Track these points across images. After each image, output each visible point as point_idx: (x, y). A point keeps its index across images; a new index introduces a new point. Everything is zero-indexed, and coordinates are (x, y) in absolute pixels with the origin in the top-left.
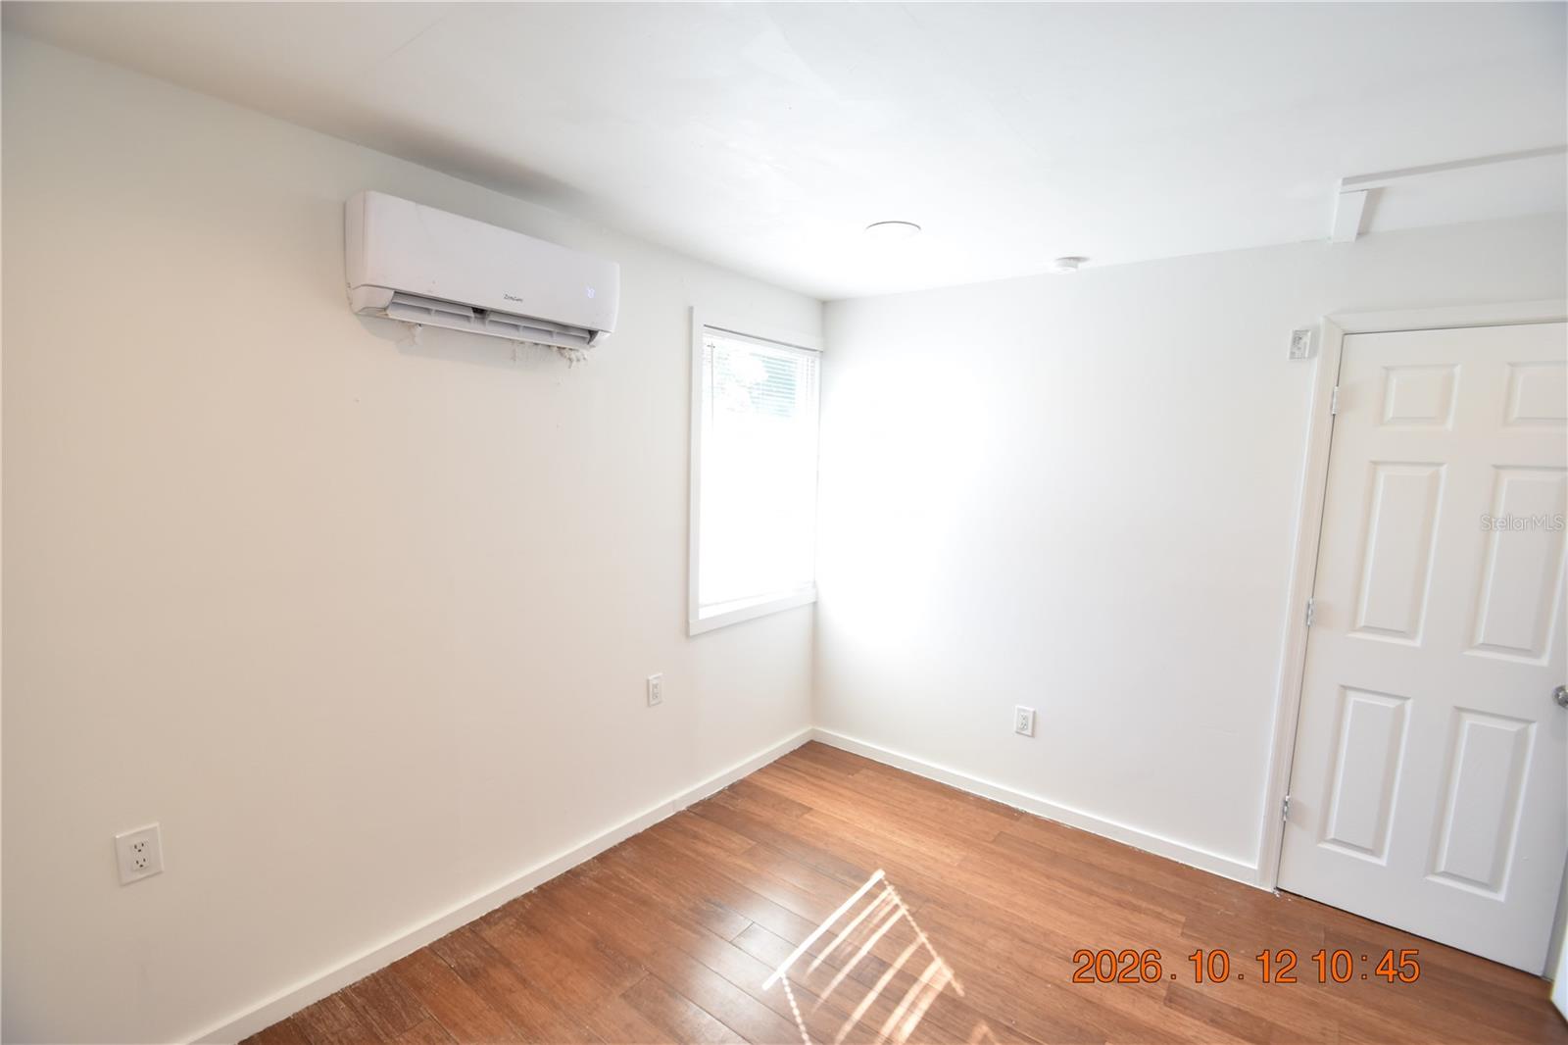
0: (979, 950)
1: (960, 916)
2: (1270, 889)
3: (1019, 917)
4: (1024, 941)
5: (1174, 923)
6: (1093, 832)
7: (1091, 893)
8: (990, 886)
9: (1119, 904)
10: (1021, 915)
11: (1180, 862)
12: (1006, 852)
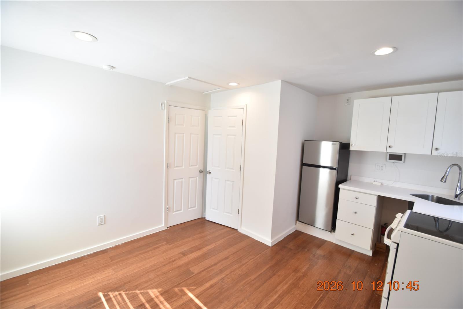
0: (151, 280)
1: (136, 280)
2: (166, 228)
3: (146, 268)
4: (154, 270)
5: (165, 244)
6: (127, 241)
7: (147, 252)
8: (130, 269)
9: (154, 249)
10: (145, 267)
11: (150, 234)
12: (119, 260)
